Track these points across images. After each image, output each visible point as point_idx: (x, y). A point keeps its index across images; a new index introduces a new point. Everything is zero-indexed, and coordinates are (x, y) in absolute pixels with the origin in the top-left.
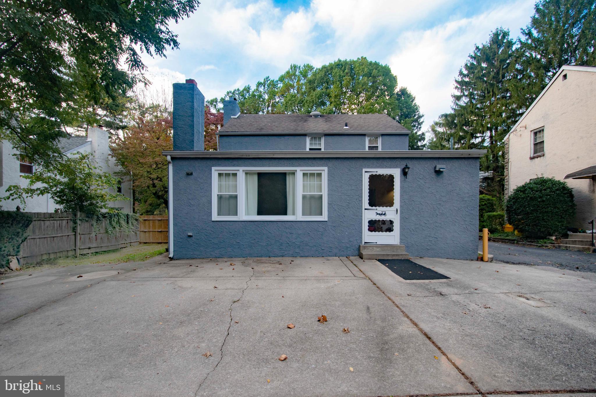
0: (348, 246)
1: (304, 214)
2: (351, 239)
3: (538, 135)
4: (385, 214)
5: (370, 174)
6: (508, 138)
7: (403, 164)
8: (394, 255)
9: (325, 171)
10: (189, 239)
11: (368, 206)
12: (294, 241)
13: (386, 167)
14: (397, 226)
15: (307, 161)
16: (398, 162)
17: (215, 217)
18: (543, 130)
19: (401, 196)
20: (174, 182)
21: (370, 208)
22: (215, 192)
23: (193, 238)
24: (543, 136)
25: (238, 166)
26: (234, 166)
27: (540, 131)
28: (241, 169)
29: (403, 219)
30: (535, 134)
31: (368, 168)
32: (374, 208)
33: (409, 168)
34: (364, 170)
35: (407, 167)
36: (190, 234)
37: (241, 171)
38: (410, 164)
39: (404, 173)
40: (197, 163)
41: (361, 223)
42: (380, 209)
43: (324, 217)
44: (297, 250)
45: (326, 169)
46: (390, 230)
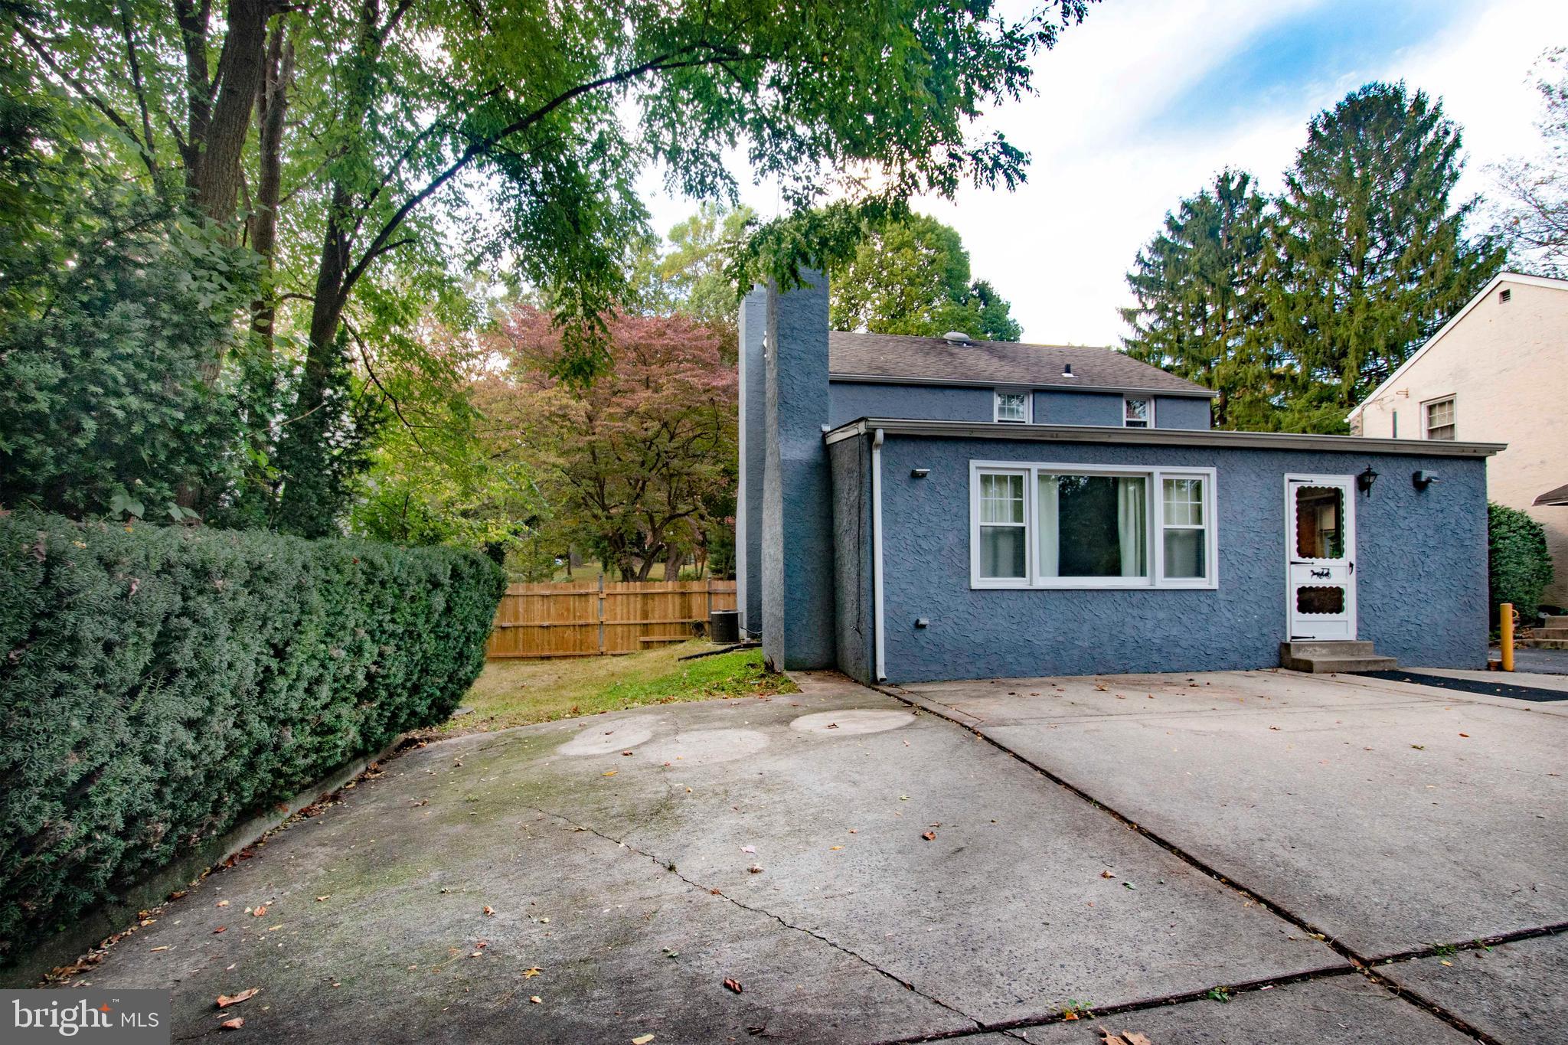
0: (1259, 645)
1: (1169, 573)
2: (1265, 631)
3: (1437, 412)
4: (1327, 574)
5: (1299, 485)
6: (1360, 415)
7: (1362, 466)
8: (1369, 662)
9: (1209, 475)
10: (918, 635)
11: (1296, 557)
12: (1149, 635)
13: (1327, 471)
14: (1350, 600)
15: (1173, 452)
16: (1348, 461)
17: (978, 581)
18: (1451, 402)
19: (1358, 534)
20: (883, 494)
21: (1300, 560)
22: (977, 522)
23: (926, 632)
24: (1451, 414)
25: (1025, 459)
26: (1017, 458)
27: (1442, 404)
28: (1035, 466)
29: (1362, 584)
30: (1431, 408)
31: (1294, 471)
32: (1307, 560)
33: (1375, 475)
34: (1287, 476)
35: (1369, 473)
36: (923, 621)
37: (1032, 469)
38: (1378, 466)
39: (1363, 484)
40: (936, 451)
41: (1283, 594)
42: (1319, 563)
43: (1210, 581)
44: (1156, 658)
45: (1212, 471)
46: (1338, 608)
